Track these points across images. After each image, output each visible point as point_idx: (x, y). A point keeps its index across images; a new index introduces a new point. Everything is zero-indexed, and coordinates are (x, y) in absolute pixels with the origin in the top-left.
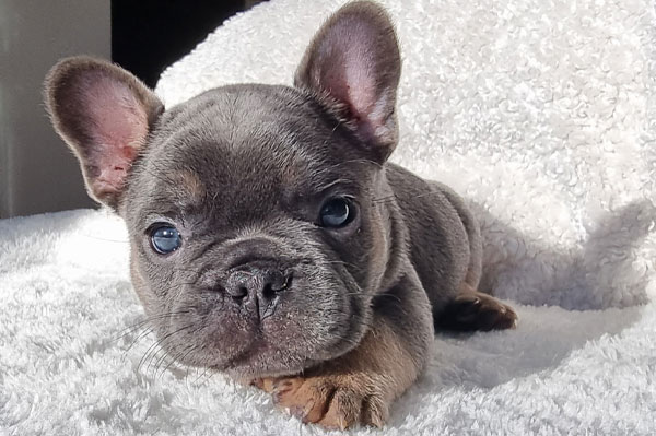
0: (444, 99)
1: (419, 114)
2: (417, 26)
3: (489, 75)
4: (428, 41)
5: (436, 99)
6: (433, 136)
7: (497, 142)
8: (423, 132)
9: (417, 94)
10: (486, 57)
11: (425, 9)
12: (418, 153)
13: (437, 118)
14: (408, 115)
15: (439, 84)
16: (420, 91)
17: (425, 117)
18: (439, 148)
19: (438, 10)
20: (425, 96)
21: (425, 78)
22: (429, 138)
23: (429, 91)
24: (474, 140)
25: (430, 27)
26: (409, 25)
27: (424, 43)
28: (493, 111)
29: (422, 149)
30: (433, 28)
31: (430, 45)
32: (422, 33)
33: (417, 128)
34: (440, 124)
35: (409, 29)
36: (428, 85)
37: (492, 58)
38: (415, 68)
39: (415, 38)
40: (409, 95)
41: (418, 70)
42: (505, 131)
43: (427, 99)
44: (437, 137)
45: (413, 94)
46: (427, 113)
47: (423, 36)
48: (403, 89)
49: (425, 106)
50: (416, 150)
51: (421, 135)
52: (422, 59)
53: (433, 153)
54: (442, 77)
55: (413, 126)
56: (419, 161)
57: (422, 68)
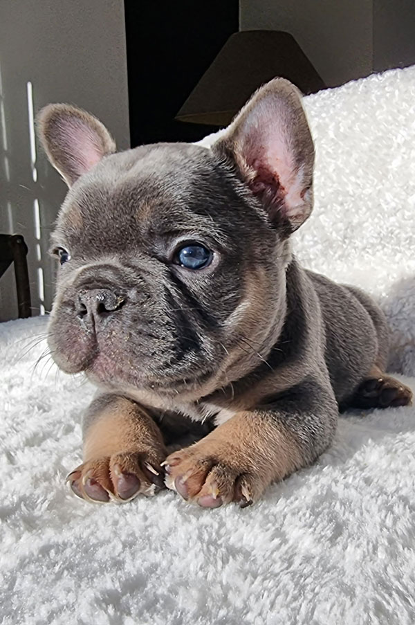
0: (353, 210)
1: (335, 223)
2: (330, 150)
3: (388, 190)
4: (339, 163)
5: (348, 210)
6: (347, 241)
7: (398, 244)
8: (339, 238)
9: (332, 206)
10: (385, 176)
11: (336, 136)
12: (337, 256)
13: (349, 226)
14: (326, 224)
15: (349, 198)
16: (334, 205)
17: (340, 225)
18: (353, 251)
19: (346, 137)
20: (339, 208)
21: (337, 193)
22: (345, 243)
23: (342, 204)
24: (380, 244)
25: (340, 151)
26: (324, 149)
27: (336, 164)
28: (393, 219)
29: (340, 253)
30: (342, 153)
31: (341, 166)
32: (335, 156)
33: (334, 235)
34: (352, 231)
35: (324, 152)
36: (340, 199)
37: (390, 176)
38: (330, 185)
39: (329, 160)
40: (325, 207)
41: (332, 187)
42: (403, 235)
43: (340, 211)
44: (350, 242)
45: (329, 207)
46: (341, 222)
47: (334, 159)
48: (320, 202)
49: (338, 217)
50: (335, 253)
51: (338, 240)
52: (335, 178)
53: (349, 255)
54: (351, 193)
55: (331, 233)
56: (338, 262)
57: (335, 185)
